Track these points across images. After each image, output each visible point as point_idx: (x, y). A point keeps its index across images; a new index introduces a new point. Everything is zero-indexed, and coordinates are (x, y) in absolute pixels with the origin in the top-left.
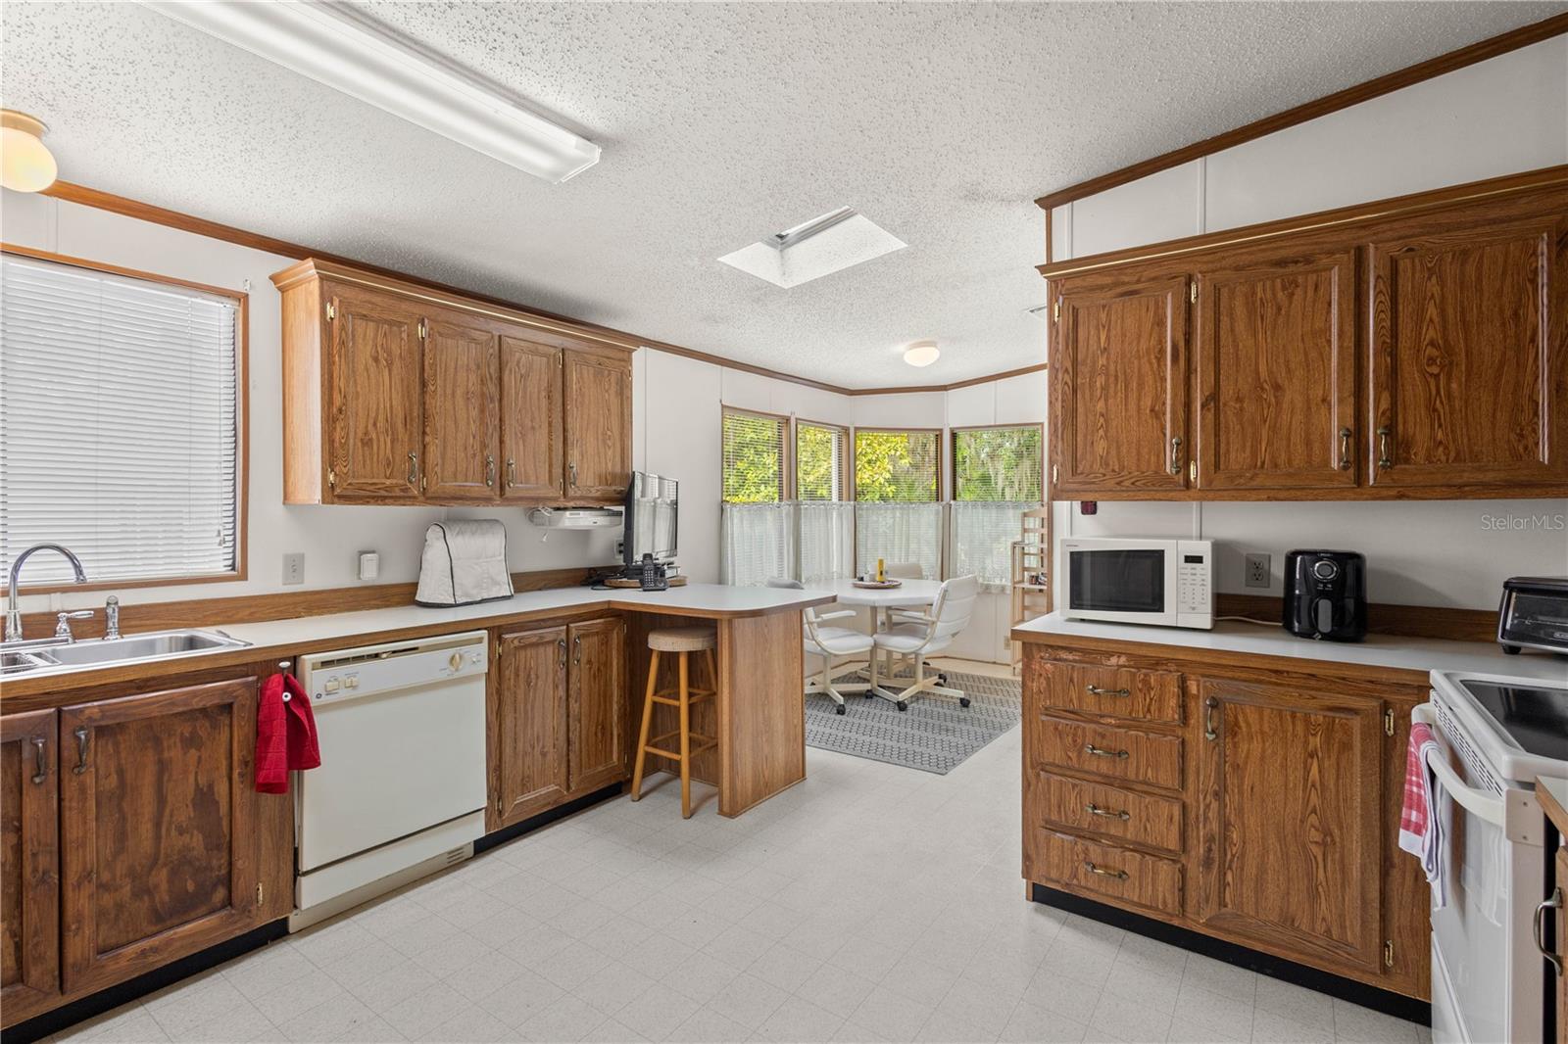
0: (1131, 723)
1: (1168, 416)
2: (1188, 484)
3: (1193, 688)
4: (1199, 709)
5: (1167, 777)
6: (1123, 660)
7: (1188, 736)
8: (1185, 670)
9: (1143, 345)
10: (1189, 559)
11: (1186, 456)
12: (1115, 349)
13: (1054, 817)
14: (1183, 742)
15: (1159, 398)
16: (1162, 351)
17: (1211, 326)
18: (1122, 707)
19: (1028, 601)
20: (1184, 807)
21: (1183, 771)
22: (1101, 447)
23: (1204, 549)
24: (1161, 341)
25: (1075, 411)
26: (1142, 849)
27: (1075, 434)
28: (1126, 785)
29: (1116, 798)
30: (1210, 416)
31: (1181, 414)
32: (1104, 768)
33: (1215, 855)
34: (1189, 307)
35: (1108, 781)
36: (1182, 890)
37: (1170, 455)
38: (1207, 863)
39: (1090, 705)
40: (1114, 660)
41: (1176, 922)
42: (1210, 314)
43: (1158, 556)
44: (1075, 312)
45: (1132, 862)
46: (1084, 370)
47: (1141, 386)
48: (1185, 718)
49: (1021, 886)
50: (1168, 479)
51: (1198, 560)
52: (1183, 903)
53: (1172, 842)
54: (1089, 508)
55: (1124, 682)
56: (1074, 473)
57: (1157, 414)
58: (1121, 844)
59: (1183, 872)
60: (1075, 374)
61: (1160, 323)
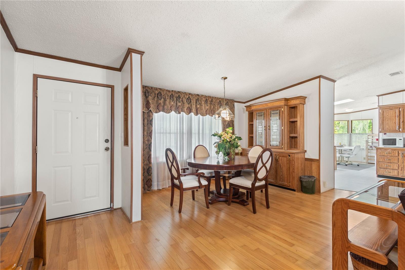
0: (391, 156)
1: (397, 123)
2: (400, 131)
3: (400, 152)
4: (400, 155)
5: (396, 161)
6: (390, 150)
7: (399, 157)
8: (399, 151)
9: (393, 115)
10: (400, 139)
11: (399, 128)
12: (389, 116)
13: (381, 167)
14: (398, 158)
15: (396, 121)
16: (396, 116)
17: (403, 114)
18: (390, 155)
19: (369, 151)
20: (398, 165)
21: (398, 161)
22: (387, 127)
23: (402, 138)
24: (396, 115)
25: (383, 123)
26: (393, 169)
27: (383, 125)
28: (391, 163)
29: (389, 164)
30: (403, 123)
31: (399, 123)
32: (388, 161)
33: (402, 169)
34: (400, 111)
35: (388, 163)
36: (398, 173)
37: (397, 128)
38: (401, 170)
39: (386, 155)
40: (389, 150)
41: (397, 177)
42: (403, 112)
43: (395, 139)
44: (383, 111)
45: (392, 171)
46: (385, 118)
47: (393, 120)
48: (399, 155)
49: (376, 175)
50: (397, 130)
51: (401, 139)
52: (398, 175)
53: (397, 168)
54: (385, 134)
55: (390, 152)
56: (383, 129)
57: (395, 123)
58: (390, 169)
59: (398, 171)
60: (383, 118)
61: (396, 113)
